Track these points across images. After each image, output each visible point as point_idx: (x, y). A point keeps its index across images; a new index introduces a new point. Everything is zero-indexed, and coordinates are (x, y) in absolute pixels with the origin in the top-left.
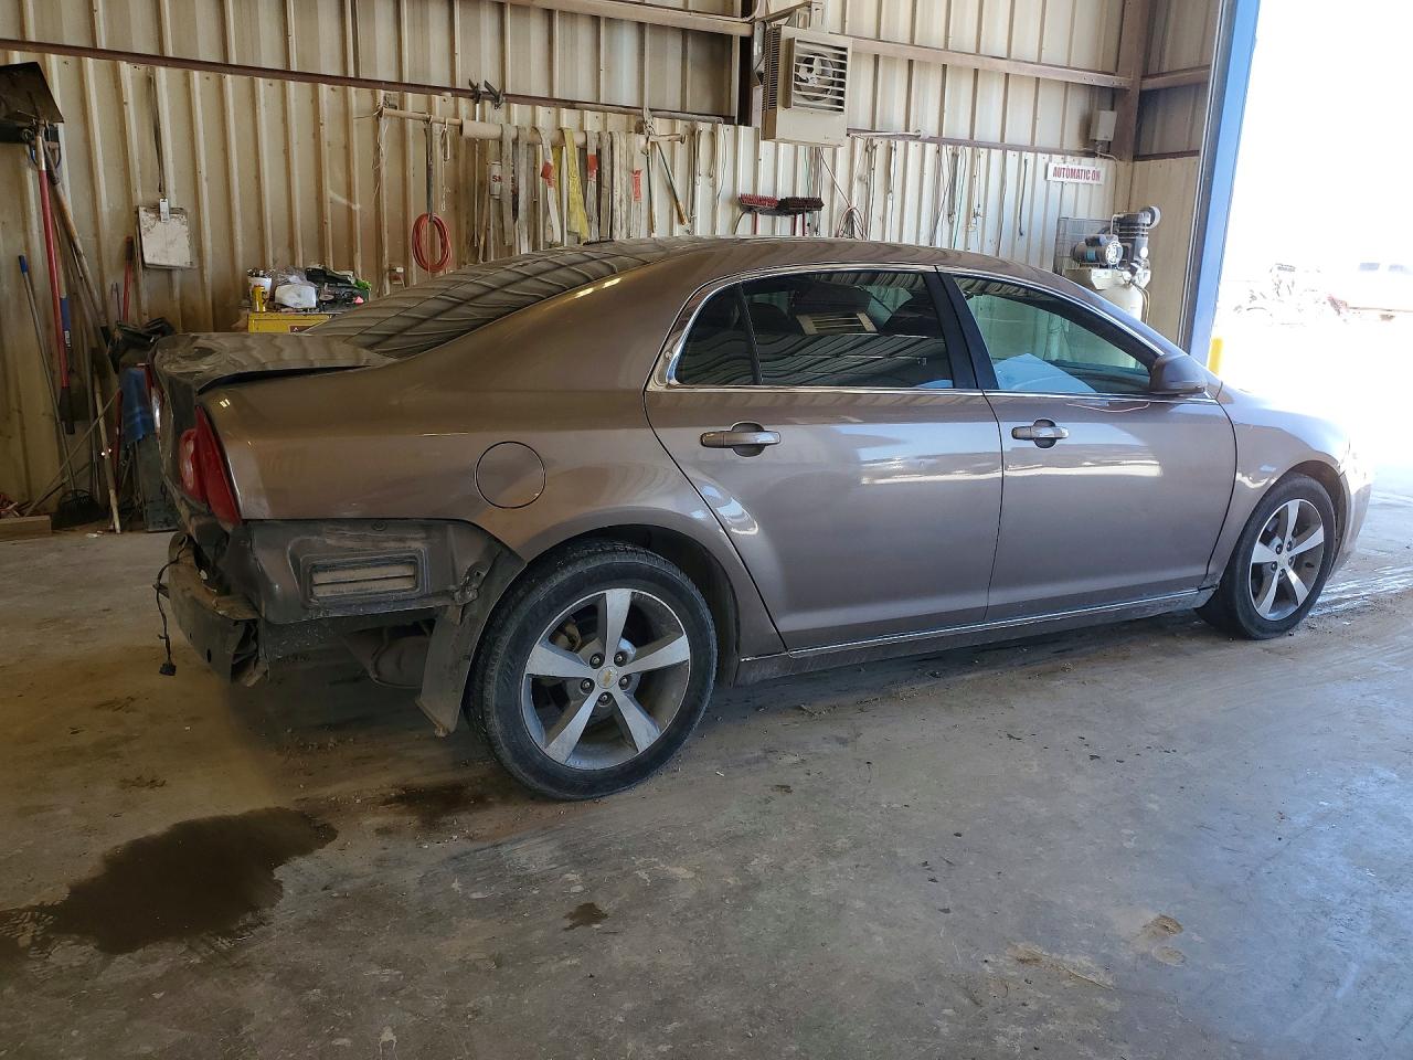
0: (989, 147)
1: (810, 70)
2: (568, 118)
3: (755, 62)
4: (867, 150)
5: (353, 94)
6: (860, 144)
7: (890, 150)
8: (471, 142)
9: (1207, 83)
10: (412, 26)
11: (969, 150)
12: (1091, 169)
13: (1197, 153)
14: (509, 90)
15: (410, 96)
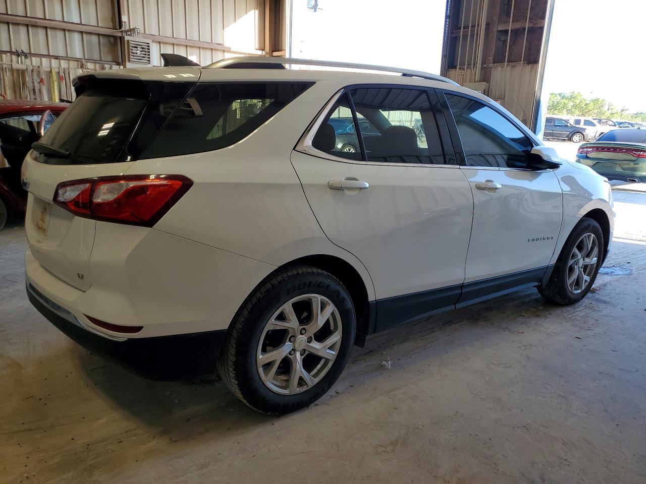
1: (137, 50)
2: (54, 62)
8: (18, 71)
14: (32, 52)
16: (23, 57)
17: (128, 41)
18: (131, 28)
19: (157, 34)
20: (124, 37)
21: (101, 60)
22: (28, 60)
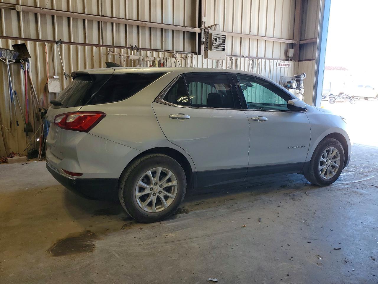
0: (262, 59)
1: (216, 41)
2: (155, 54)
3: (202, 39)
4: (230, 60)
5: (102, 49)
6: (229, 59)
7: (236, 60)
8: (131, 60)
9: (316, 42)
10: (116, 32)
11: (256, 60)
12: (288, 64)
13: (315, 59)
14: (140, 47)
15: (116, 49)
16: (135, 50)
21: (184, 51)
22: (138, 53)
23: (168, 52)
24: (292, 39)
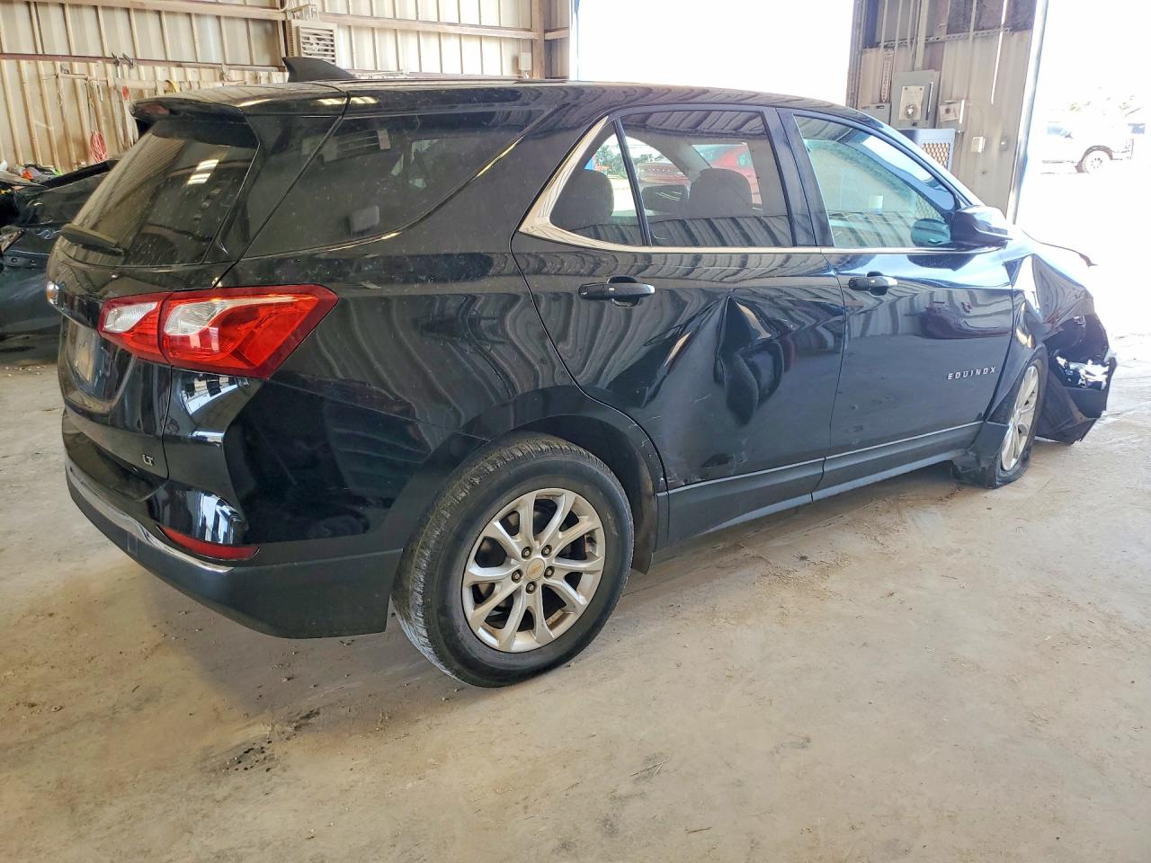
2: (175, 72)
5: (42, 64)
10: (74, 24)
14: (139, 57)
15: (76, 65)
16: (125, 67)
17: (297, 28)
18: (301, 4)
19: (345, 12)
20: (290, 22)
21: (252, 64)
22: (134, 71)
23: (210, 68)
24: (528, 27)
